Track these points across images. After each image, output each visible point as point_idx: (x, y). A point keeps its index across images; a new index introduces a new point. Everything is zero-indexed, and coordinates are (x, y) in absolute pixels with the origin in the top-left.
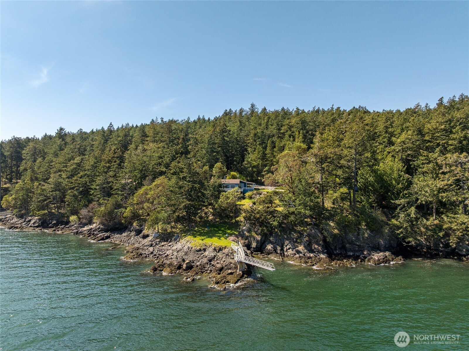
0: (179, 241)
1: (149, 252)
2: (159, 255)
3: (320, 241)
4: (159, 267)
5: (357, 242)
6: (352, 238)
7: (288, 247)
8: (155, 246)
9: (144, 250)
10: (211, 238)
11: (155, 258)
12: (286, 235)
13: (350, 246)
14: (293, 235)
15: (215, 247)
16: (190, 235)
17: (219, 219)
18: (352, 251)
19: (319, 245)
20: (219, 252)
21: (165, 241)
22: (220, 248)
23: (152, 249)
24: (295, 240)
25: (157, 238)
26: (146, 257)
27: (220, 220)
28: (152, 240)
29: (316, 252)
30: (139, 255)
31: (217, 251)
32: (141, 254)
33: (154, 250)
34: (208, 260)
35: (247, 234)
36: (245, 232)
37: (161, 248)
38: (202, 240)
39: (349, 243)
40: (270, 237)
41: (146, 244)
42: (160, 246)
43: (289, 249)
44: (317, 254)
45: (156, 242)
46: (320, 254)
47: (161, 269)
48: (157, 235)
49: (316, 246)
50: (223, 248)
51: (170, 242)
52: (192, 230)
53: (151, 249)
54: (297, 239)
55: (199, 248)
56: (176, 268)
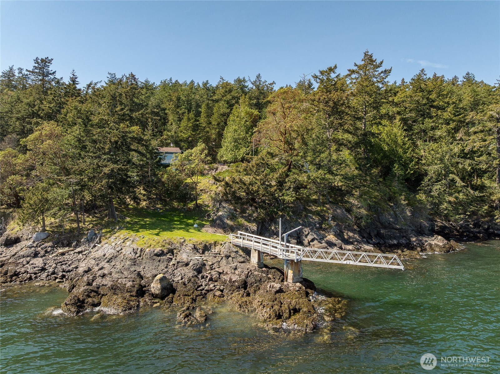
0: (100, 242)
1: (36, 269)
2: (64, 271)
3: (353, 225)
4: (89, 296)
5: (396, 224)
6: (389, 219)
7: (310, 237)
8: (44, 256)
9: (20, 266)
10: (172, 231)
11: (56, 278)
12: (300, 218)
13: (388, 232)
14: (312, 218)
15: (194, 245)
16: (120, 229)
17: (160, 204)
18: (395, 239)
19: (353, 231)
20: (203, 253)
21: (64, 246)
22: (205, 245)
23: (42, 262)
24: (318, 225)
25: (44, 241)
26: (30, 278)
27: (165, 206)
28: (35, 245)
29: (356, 243)
30: (11, 277)
31: (201, 251)
32: (16, 274)
33: (45, 264)
34: (195, 270)
35: (229, 222)
36: (226, 221)
37: (61, 258)
38: (157, 234)
39: (385, 228)
40: (270, 225)
41: (21, 253)
42: (57, 256)
43: (313, 240)
44: (357, 244)
45: (46, 247)
46: (362, 245)
47: (96, 301)
48: (43, 236)
49: (351, 234)
50: (211, 245)
51: (77, 246)
52: (119, 221)
53: (38, 262)
54: (321, 224)
55: (160, 248)
56: (134, 293)
